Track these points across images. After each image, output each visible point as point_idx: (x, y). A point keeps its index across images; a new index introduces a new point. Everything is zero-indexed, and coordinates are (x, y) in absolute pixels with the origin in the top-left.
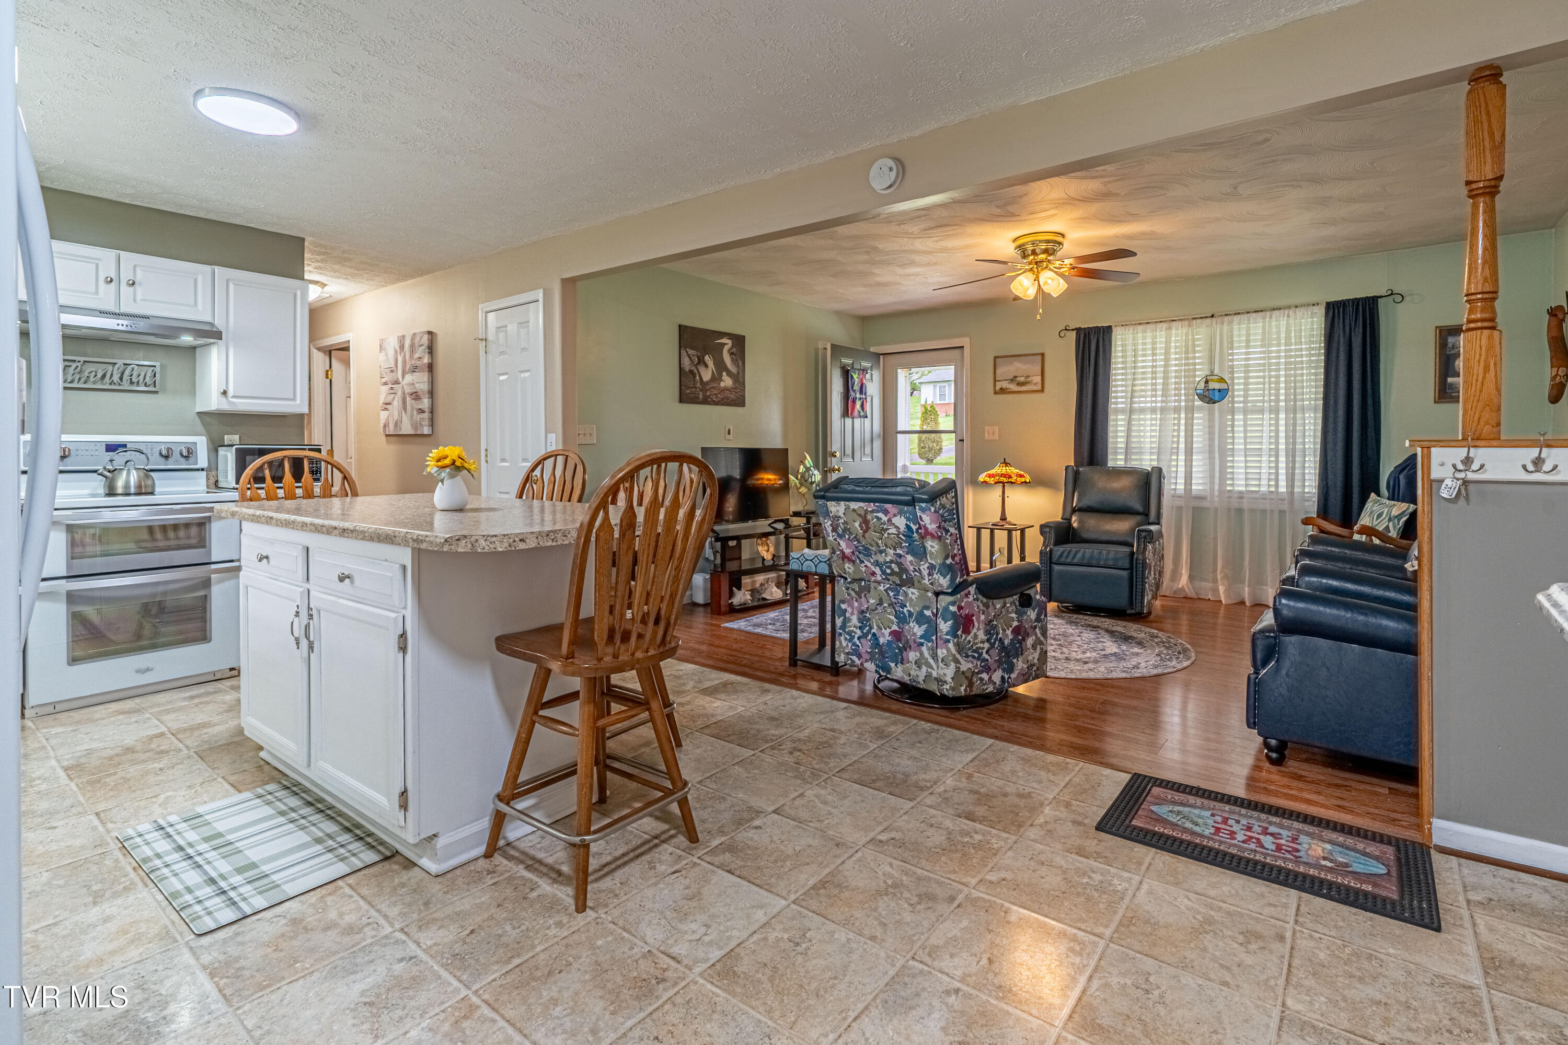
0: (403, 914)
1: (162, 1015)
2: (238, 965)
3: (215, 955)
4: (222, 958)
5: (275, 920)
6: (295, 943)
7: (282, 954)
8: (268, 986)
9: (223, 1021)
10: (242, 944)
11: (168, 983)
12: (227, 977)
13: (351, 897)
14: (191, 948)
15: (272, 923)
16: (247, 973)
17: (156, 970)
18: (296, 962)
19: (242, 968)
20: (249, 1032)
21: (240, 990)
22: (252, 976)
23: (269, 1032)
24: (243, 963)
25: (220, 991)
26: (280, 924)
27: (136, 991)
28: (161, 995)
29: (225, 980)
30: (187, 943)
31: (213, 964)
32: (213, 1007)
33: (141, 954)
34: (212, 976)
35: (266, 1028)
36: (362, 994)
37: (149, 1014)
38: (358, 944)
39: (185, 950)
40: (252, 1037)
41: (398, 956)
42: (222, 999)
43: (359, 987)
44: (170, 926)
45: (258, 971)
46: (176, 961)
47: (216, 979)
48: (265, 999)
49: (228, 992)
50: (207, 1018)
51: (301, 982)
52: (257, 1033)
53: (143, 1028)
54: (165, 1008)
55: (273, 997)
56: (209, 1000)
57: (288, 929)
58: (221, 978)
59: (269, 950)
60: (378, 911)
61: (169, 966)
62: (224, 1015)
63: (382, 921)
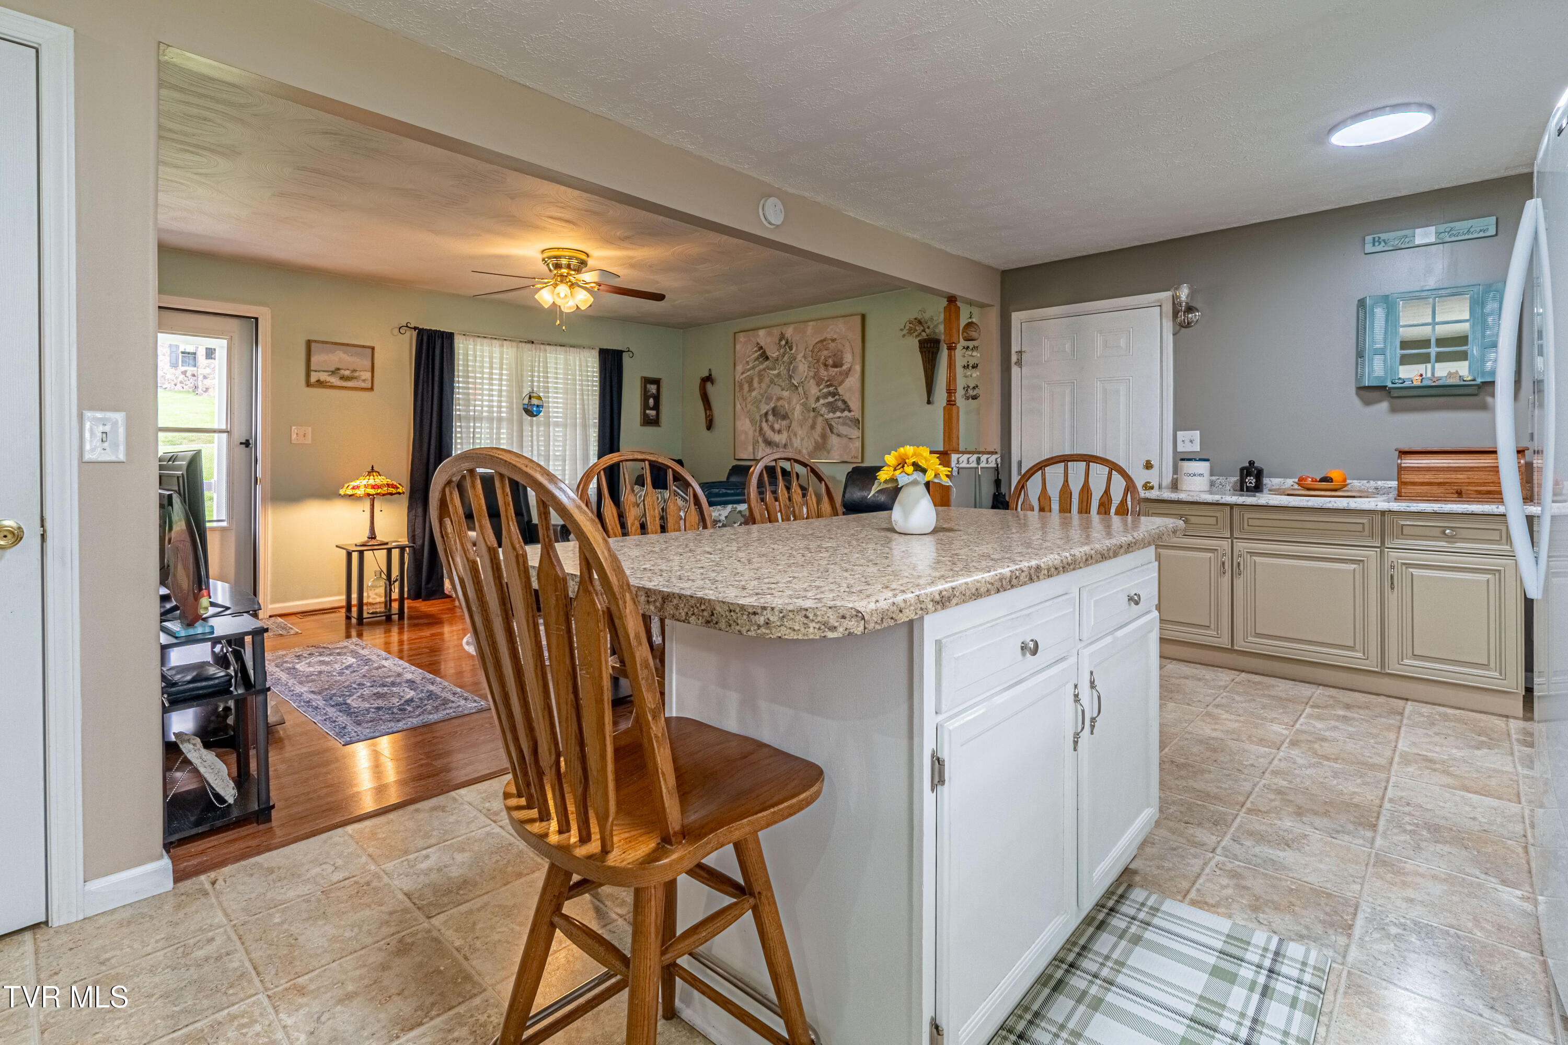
0: (1195, 856)
1: (1404, 932)
2: (1327, 918)
3: (1333, 937)
4: (1331, 932)
5: (1265, 922)
6: (1276, 898)
7: (1292, 900)
8: (1324, 892)
9: (1371, 900)
10: (1307, 928)
11: (1384, 948)
12: (1342, 917)
13: (1198, 890)
14: (1344, 957)
15: (1270, 922)
16: (1328, 909)
17: (1385, 964)
18: (1292, 890)
19: (1326, 914)
20: (1362, 885)
21: (1343, 904)
22: (1327, 905)
23: (1352, 876)
24: (1322, 917)
25: (1355, 914)
26: (1266, 916)
27: (1411, 963)
28: (1395, 945)
29: (1346, 917)
30: (1343, 964)
31: (1342, 933)
32: (1369, 910)
33: (1386, 989)
34: (1351, 927)
35: (1351, 879)
36: (1285, 850)
37: (1413, 940)
38: (1245, 867)
39: (1350, 959)
40: (1363, 881)
41: (1238, 846)
42: (1360, 909)
43: (1281, 854)
44: (1341, 990)
45: (1320, 905)
46: (1366, 958)
47: (1350, 922)
48: (1335, 889)
49: (1351, 910)
50: (1379, 908)
51: (1305, 879)
52: (1359, 880)
53: (1423, 935)
54: (1399, 934)
55: (1329, 886)
56: (1367, 915)
57: (1267, 910)
58: (1346, 920)
59: (1297, 908)
60: (1203, 869)
61: (1373, 959)
62: (1368, 902)
63: (1213, 863)
